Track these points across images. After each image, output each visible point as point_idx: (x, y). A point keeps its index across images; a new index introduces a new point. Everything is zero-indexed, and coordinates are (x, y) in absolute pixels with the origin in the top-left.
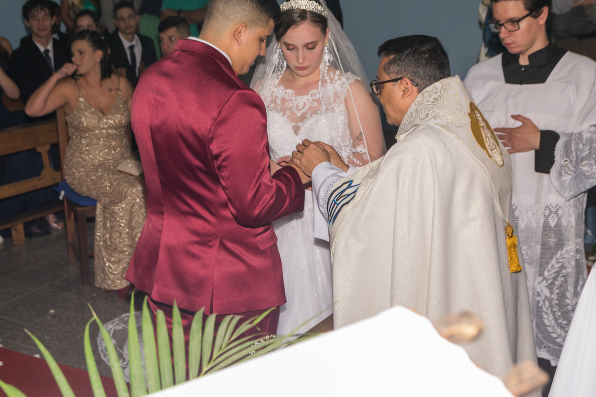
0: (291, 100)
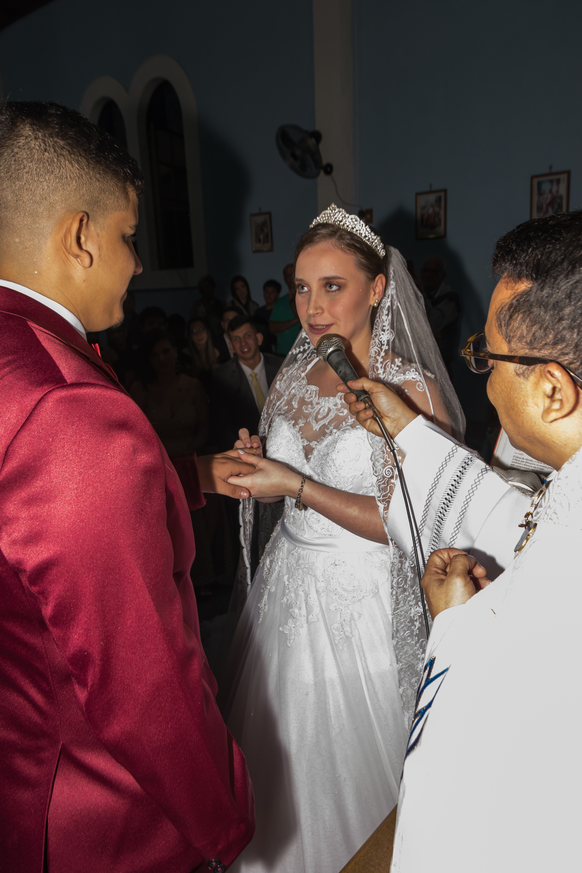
0: (311, 403)
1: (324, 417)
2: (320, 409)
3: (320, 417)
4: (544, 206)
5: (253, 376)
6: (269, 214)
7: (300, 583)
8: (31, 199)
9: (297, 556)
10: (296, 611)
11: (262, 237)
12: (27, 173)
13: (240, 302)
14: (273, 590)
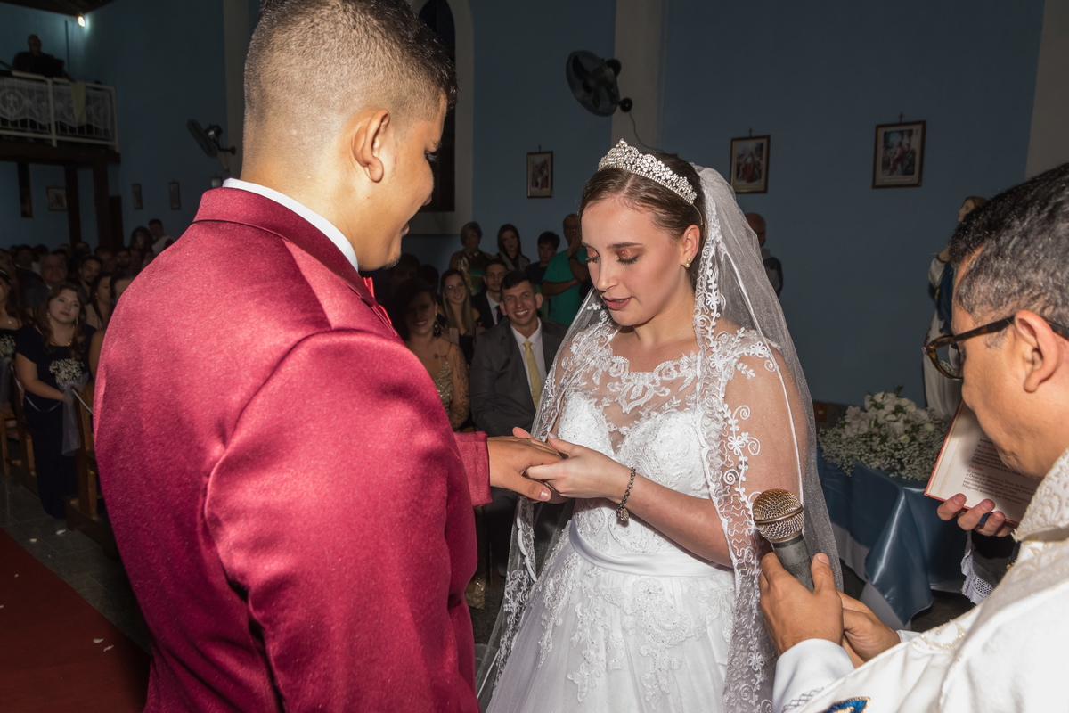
0: (619, 379)
1: (639, 398)
2: (632, 388)
3: (632, 397)
4: (892, 162)
5: (527, 346)
6: (551, 153)
7: (599, 615)
8: (324, 84)
9: (595, 579)
10: (592, 654)
11: (539, 180)
12: (326, 50)
13: (508, 256)
14: (560, 623)
